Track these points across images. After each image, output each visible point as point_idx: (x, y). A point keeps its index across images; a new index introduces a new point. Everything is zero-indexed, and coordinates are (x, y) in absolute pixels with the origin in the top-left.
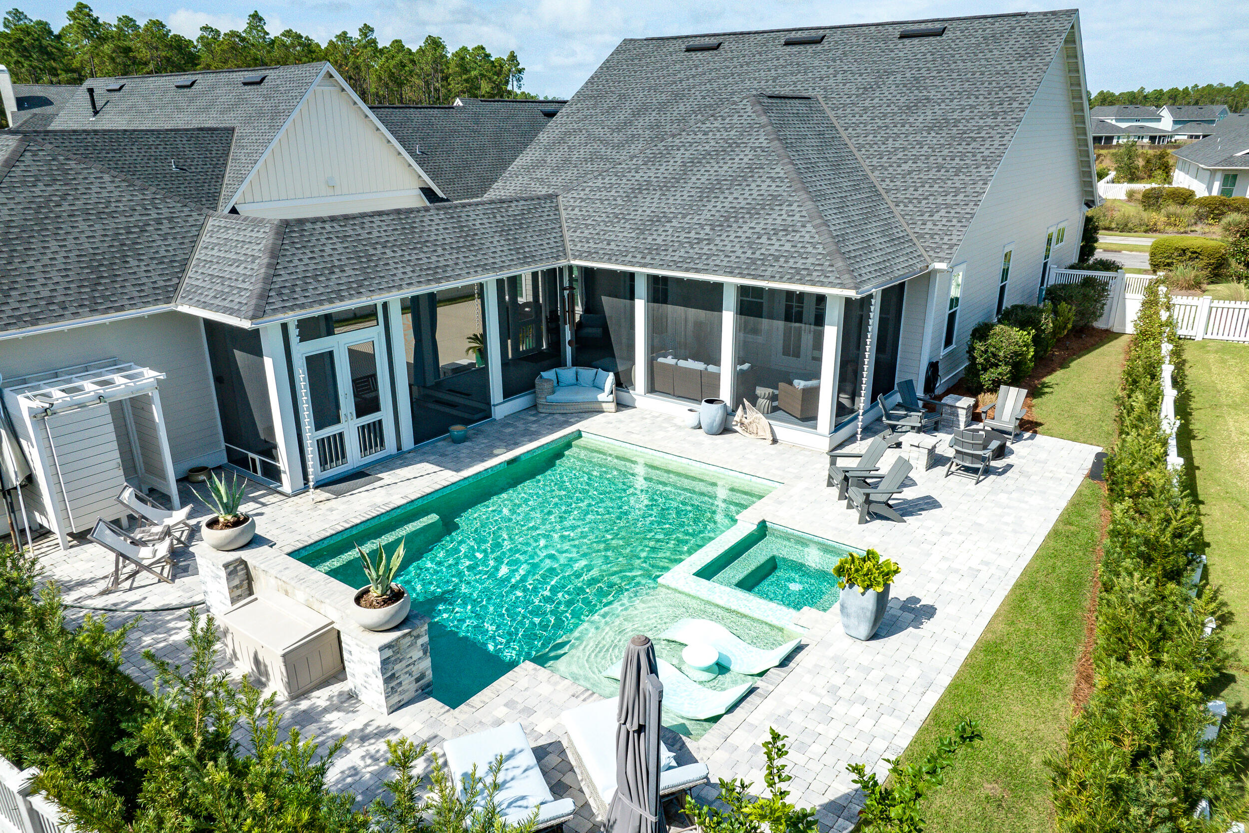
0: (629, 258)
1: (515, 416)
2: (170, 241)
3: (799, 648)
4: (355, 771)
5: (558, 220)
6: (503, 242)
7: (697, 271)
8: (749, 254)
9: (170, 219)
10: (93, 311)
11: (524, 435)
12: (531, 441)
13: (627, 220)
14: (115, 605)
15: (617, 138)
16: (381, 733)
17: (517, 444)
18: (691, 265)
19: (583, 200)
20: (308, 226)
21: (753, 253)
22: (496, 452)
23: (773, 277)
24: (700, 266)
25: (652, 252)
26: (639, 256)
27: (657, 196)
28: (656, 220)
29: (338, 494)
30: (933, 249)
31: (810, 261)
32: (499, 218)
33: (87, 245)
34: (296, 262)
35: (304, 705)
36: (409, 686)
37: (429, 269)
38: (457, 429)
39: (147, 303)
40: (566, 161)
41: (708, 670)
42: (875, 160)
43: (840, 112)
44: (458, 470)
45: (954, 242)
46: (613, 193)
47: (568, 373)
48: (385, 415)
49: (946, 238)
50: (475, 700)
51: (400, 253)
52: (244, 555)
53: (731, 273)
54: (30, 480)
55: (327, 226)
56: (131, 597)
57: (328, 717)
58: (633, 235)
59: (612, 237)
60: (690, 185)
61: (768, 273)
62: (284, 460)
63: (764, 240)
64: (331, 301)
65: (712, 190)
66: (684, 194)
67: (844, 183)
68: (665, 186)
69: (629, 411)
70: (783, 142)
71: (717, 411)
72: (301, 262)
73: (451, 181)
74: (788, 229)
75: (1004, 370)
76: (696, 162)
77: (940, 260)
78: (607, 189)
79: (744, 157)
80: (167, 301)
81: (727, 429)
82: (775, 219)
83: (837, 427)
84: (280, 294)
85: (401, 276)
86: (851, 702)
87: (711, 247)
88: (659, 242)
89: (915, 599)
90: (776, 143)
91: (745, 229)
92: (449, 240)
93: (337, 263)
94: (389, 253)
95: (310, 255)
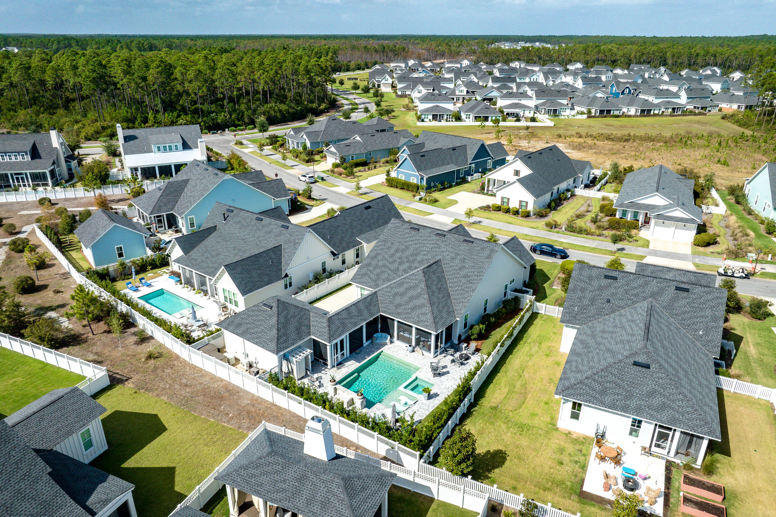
0: (393, 315)
1: (368, 345)
2: (306, 320)
3: (417, 401)
5: (378, 300)
9: (304, 314)
10: (300, 341)
11: (371, 352)
12: (372, 355)
13: (393, 303)
15: (391, 260)
17: (370, 355)
18: (406, 320)
22: (366, 357)
23: (422, 327)
24: (408, 320)
25: (398, 314)
26: (396, 315)
27: (400, 298)
28: (400, 305)
29: (339, 369)
33: (295, 325)
36: (363, 406)
39: (307, 337)
41: (405, 404)
42: (451, 285)
44: (359, 363)
46: (390, 294)
47: (379, 334)
48: (345, 351)
49: (461, 312)
52: (336, 386)
53: (414, 323)
59: (390, 308)
60: (407, 296)
61: (420, 325)
62: (329, 362)
63: (421, 316)
64: (340, 336)
65: (411, 299)
66: (405, 299)
67: (441, 296)
68: (402, 295)
69: (393, 344)
70: (428, 287)
71: (411, 348)
72: (334, 328)
73: (339, 246)
74: (426, 314)
75: (476, 336)
76: (409, 289)
77: (459, 317)
78: (389, 292)
79: (419, 290)
80: (310, 335)
81: (413, 351)
82: (424, 310)
83: (435, 353)
84: (332, 336)
85: (349, 327)
86: (422, 409)
87: (410, 315)
88: (400, 312)
89: (437, 393)
90: (426, 288)
91: (417, 312)
92: (357, 314)
93: (339, 326)
94: (347, 321)
95: (334, 325)
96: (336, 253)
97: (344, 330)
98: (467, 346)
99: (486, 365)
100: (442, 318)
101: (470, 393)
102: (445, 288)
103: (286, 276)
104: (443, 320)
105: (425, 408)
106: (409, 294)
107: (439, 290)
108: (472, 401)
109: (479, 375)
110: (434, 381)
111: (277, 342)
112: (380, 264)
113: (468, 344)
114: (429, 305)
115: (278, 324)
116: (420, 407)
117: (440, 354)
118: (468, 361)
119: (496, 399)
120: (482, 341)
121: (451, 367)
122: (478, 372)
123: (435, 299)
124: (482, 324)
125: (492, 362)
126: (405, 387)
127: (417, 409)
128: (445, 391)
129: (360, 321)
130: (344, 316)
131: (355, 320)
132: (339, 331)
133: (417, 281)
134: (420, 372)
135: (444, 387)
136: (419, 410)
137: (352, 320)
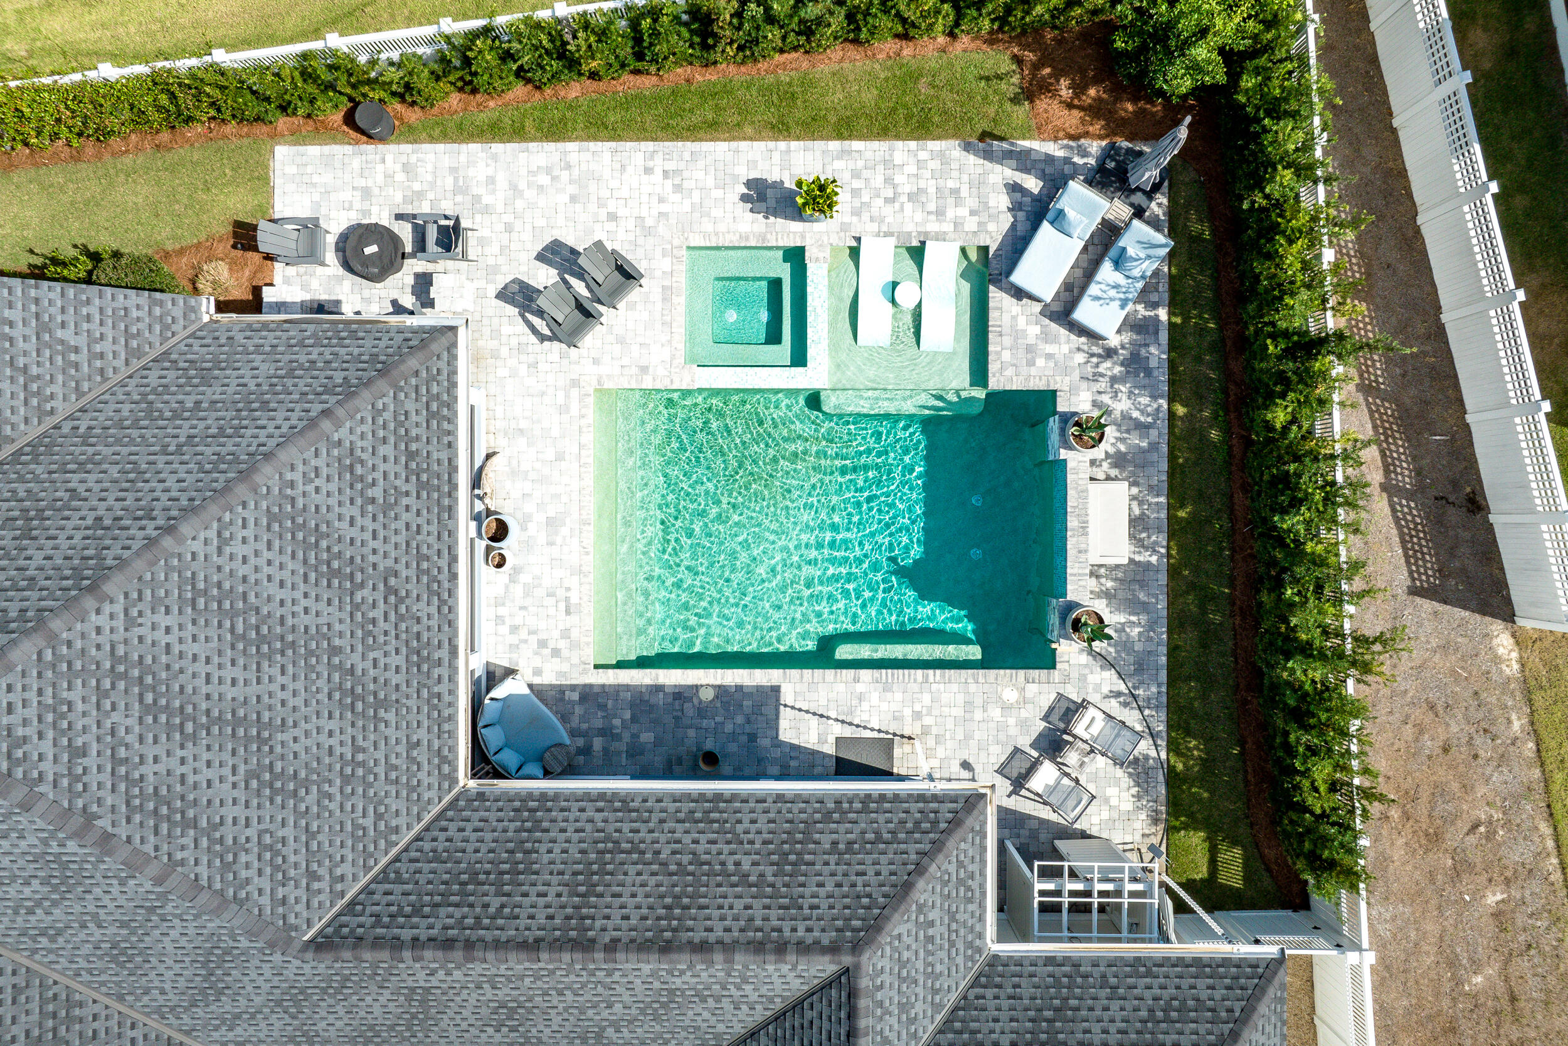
0: (443, 688)
6: (543, 848)
10: (1076, 964)
12: (659, 688)
13: (357, 749)
18: (444, 576)
19: (311, 879)
21: (407, 494)
23: (450, 445)
24: (443, 563)
26: (436, 672)
27: (287, 736)
28: (350, 695)
30: (166, 327)
34: (885, 871)
37: (713, 821)
39: (1019, 962)
46: (288, 831)
49: (135, 313)
51: (730, 861)
58: (391, 716)
59: (402, 749)
60: (251, 690)
66: (277, 686)
67: (93, 479)
68: (259, 736)
72: (878, 870)
76: (179, 720)
79: (159, 629)
80: (995, 962)
84: (935, 823)
85: (763, 818)
86: (895, 186)
87: (401, 567)
88: (400, 660)
89: (745, 198)
90: (109, 588)
91: (354, 532)
92: (632, 869)
93: (833, 859)
94: (746, 867)
95: (860, 880)
97: (818, 816)
106: (232, 683)
110: (667, 262)
123: (175, 478)
127: (908, 207)
128: (700, 175)
129: (655, 817)
130: (739, 904)
131: (687, 839)
132: (857, 829)
133: (75, 696)
134: (644, 369)
135: (677, 197)
136: (911, 197)
137: (700, 848)
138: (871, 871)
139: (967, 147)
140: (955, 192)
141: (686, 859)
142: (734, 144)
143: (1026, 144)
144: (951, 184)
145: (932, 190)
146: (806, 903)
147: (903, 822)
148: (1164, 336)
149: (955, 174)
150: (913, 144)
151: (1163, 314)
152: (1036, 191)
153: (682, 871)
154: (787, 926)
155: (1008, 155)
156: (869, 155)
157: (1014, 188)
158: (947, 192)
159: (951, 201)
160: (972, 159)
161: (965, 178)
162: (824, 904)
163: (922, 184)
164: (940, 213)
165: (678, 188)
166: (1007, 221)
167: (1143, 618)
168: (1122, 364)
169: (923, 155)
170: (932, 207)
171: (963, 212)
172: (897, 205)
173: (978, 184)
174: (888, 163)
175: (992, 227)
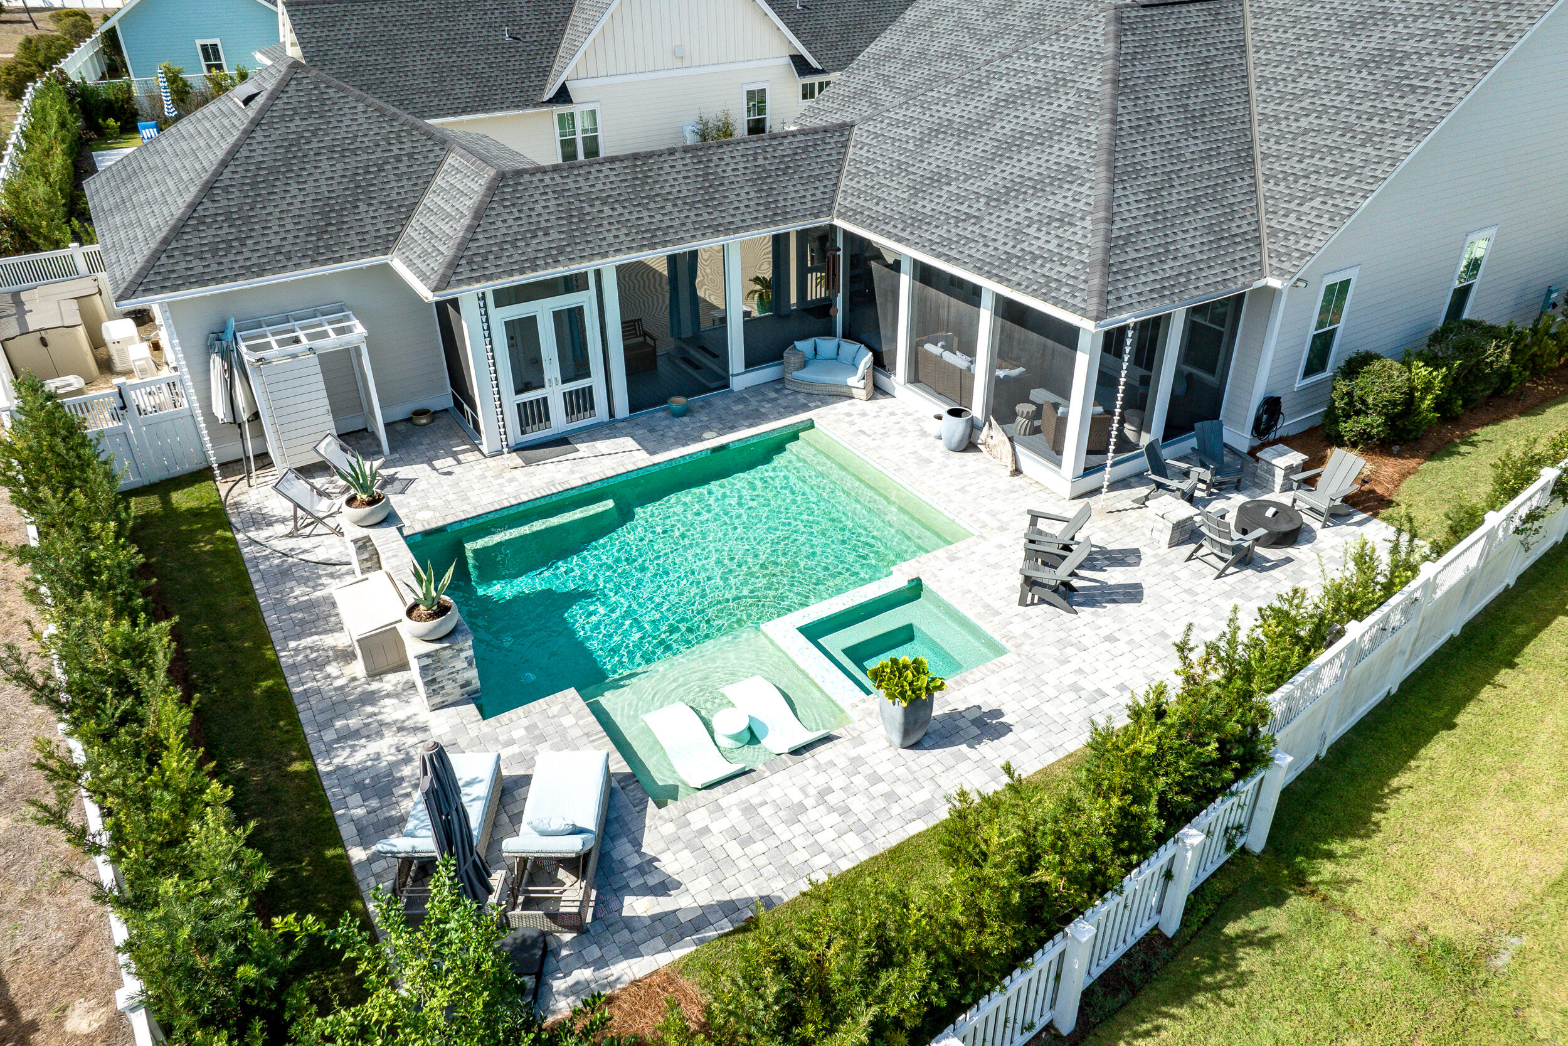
0: (889, 227)
1: (756, 390)
2: (404, 182)
3: (828, 739)
4: (378, 757)
5: (840, 163)
6: (753, 195)
7: (949, 259)
8: (1007, 248)
9: (410, 156)
10: (315, 262)
11: (747, 417)
12: (750, 426)
13: (909, 173)
14: (292, 550)
15: (990, 26)
16: (416, 729)
17: (733, 428)
18: (945, 250)
19: (877, 136)
20: (527, 177)
21: (1014, 247)
22: (705, 435)
24: (953, 254)
25: (915, 225)
26: (901, 226)
27: (951, 144)
28: (938, 179)
29: (528, 462)
30: (1279, 254)
31: (1066, 270)
32: (760, 161)
33: (325, 188)
34: (499, 224)
35: (375, 686)
36: (453, 690)
37: (647, 231)
38: (679, 401)
39: (364, 255)
40: (922, 53)
41: (736, 737)
42: (1271, 106)
43: (1262, 21)
44: (651, 453)
45: (1310, 249)
46: (908, 132)
47: (827, 345)
48: (596, 381)
49: (1303, 241)
50: (505, 717)
51: (620, 210)
52: (372, 533)
53: (980, 269)
54: (256, 416)
55: (547, 178)
56: (305, 544)
57: (387, 701)
58: (905, 196)
59: (884, 196)
60: (991, 135)
61: (1016, 279)
62: (482, 419)
63: (1032, 231)
64: (522, 271)
65: (1010, 146)
66: (980, 146)
67: (1192, 147)
68: (965, 132)
69: (882, 402)
70: (1120, 85)
71: (958, 426)
72: (504, 223)
73: (834, 45)
74: (1064, 220)
75: (1374, 421)
76: (1010, 100)
77: (1282, 273)
78: (906, 125)
79: (1065, 102)
80: (386, 251)
81: (969, 445)
82: (1058, 201)
83: (1088, 471)
84: (470, 263)
85: (611, 240)
86: (831, 809)
87: (976, 228)
88: (927, 211)
89: (998, 713)
90: (1108, 88)
91: (1020, 210)
92: (685, 193)
93: (543, 224)
94: (607, 211)
95: (517, 215)
96: (814, 63)
97: (569, 249)
98: (1305, 466)
99: (1430, 586)
100: (1166, 251)
101: (1245, 787)
102: (1232, 121)
103: (563, 96)
104: (1169, 268)
105: (858, 805)
106: (1003, 127)
107: (1193, 121)
108: (1257, 840)
109: (1357, 653)
110: (1018, 628)
111: (166, 241)
112: (941, 45)
113: (1316, 460)
114: (1101, 173)
115: (224, 164)
116: (824, 793)
117: (1117, 485)
118: (1290, 551)
119: (1472, 866)
120: (1412, 463)
121: (1164, 562)
122: (1355, 630)
123: (1149, 156)
124: (1432, 361)
125: (1469, 584)
126: (813, 632)
127: (796, 797)
128: (1066, 710)
129: (689, 226)
130: (599, 186)
131: (659, 217)
132: (533, 247)
133: (1068, 63)
134: (952, 558)
135: (1070, 680)
136: (802, 808)
137: (646, 213)
138: (510, 222)
139: (768, 902)
140: (746, 841)
141: (652, 205)
142: (1061, 755)
143: (679, 953)
144: (759, 847)
145: (780, 829)
146: (551, 195)
147: (498, 258)
148: (347, 831)
149: (761, 861)
150: (845, 865)
151: (357, 854)
152: (628, 900)
153: (652, 198)
154: (558, 180)
155: (700, 921)
156: (894, 825)
157: (664, 887)
158: (758, 836)
159: (745, 828)
160: (751, 891)
161: (743, 864)
162: (537, 197)
163: (798, 829)
164: (749, 810)
165: (1076, 688)
166: (650, 845)
167: (293, 602)
168: (402, 779)
169: (822, 860)
170: (765, 812)
171: (718, 826)
172: (812, 791)
173: (718, 866)
174: (862, 829)
175: (669, 829)
